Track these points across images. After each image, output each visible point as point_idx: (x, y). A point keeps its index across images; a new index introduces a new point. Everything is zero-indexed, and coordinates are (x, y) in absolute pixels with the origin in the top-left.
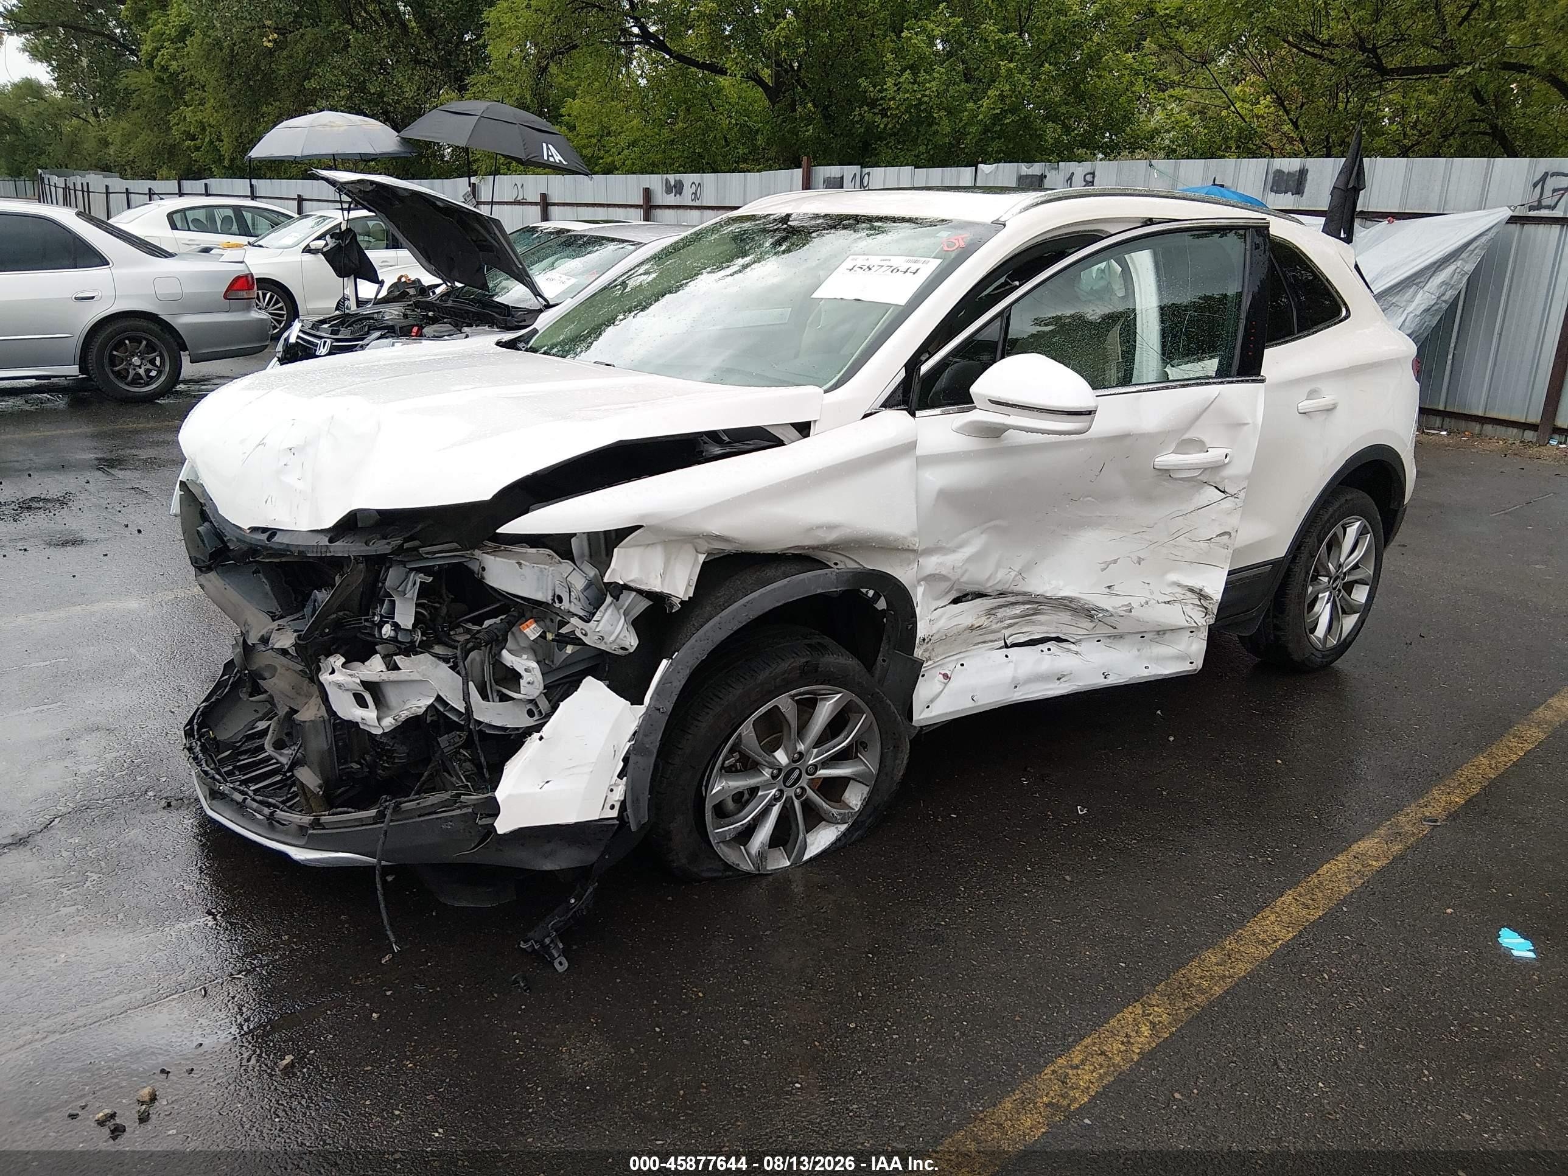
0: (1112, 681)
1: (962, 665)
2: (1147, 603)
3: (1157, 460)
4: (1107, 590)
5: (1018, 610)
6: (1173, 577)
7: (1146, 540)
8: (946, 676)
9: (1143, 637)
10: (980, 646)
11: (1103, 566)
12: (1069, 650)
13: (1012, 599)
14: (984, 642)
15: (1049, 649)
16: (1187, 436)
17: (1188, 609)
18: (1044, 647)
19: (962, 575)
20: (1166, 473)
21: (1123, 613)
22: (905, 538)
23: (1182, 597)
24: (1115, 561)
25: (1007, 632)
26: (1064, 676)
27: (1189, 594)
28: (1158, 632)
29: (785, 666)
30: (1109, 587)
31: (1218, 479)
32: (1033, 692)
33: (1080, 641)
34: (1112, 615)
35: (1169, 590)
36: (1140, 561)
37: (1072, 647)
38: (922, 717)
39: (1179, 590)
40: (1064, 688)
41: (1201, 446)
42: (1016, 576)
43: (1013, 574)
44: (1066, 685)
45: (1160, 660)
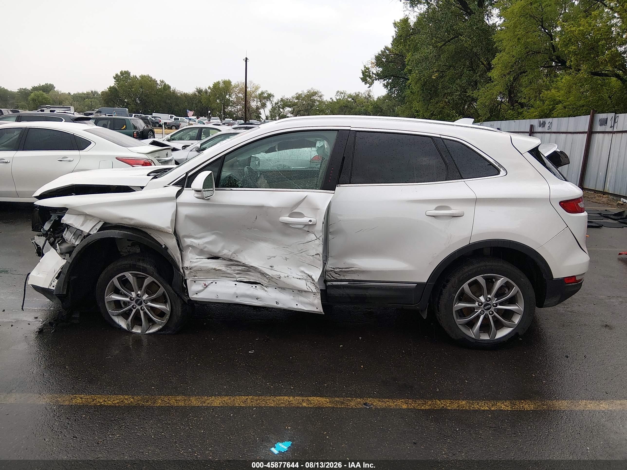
0: (280, 306)
1: (216, 283)
2: (288, 276)
3: (280, 218)
4: (270, 267)
5: (240, 268)
6: (302, 269)
7: (288, 251)
8: (205, 285)
9: (293, 291)
10: (225, 278)
11: (268, 257)
12: (264, 289)
13: (236, 263)
14: (227, 277)
15: (256, 287)
16: (296, 211)
17: (309, 284)
18: (254, 286)
19: (204, 249)
20: (286, 224)
21: (277, 278)
22: (163, 228)
23: (306, 278)
24: (274, 257)
25: (237, 276)
26: (259, 298)
27: (309, 277)
28: (299, 291)
29: (126, 262)
30: (271, 266)
31: (313, 231)
32: (245, 301)
33: (268, 286)
34: (272, 278)
35: (300, 274)
36: (286, 259)
37: (265, 288)
38: (193, 296)
39: (305, 275)
40: (259, 303)
41: (300, 215)
42: (232, 254)
43: (231, 253)
44: (259, 302)
45: (303, 303)
